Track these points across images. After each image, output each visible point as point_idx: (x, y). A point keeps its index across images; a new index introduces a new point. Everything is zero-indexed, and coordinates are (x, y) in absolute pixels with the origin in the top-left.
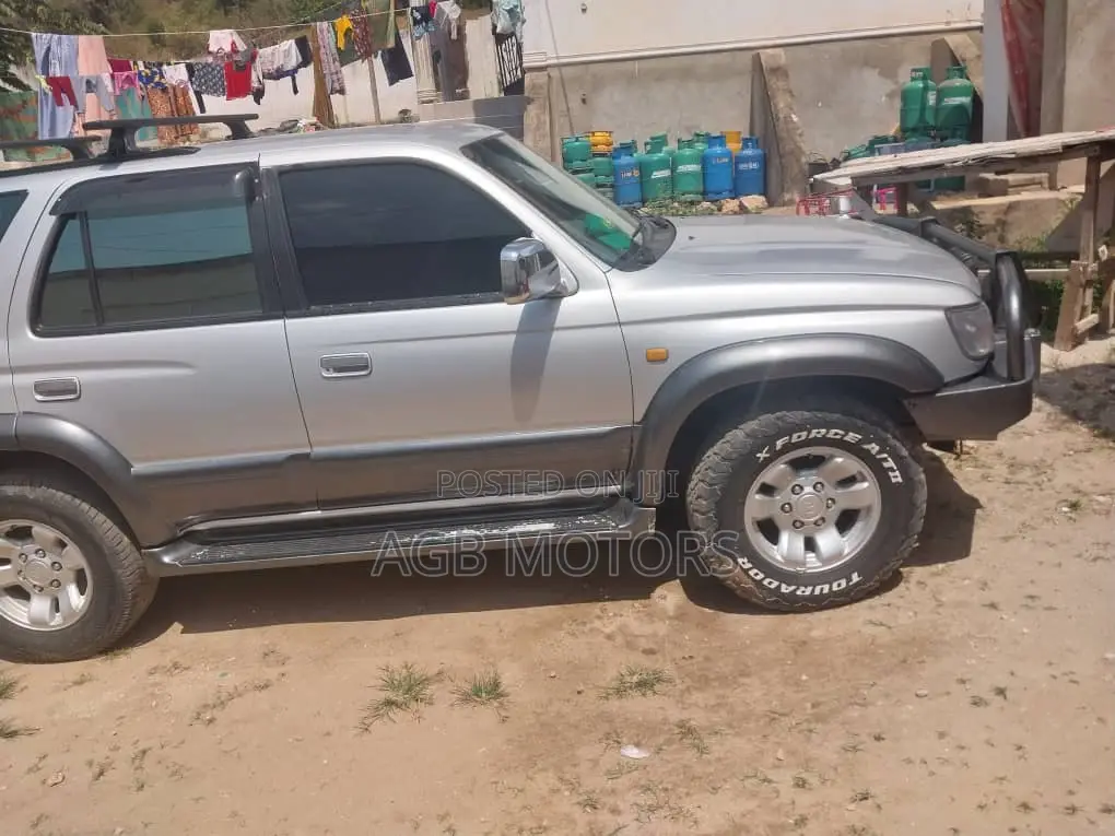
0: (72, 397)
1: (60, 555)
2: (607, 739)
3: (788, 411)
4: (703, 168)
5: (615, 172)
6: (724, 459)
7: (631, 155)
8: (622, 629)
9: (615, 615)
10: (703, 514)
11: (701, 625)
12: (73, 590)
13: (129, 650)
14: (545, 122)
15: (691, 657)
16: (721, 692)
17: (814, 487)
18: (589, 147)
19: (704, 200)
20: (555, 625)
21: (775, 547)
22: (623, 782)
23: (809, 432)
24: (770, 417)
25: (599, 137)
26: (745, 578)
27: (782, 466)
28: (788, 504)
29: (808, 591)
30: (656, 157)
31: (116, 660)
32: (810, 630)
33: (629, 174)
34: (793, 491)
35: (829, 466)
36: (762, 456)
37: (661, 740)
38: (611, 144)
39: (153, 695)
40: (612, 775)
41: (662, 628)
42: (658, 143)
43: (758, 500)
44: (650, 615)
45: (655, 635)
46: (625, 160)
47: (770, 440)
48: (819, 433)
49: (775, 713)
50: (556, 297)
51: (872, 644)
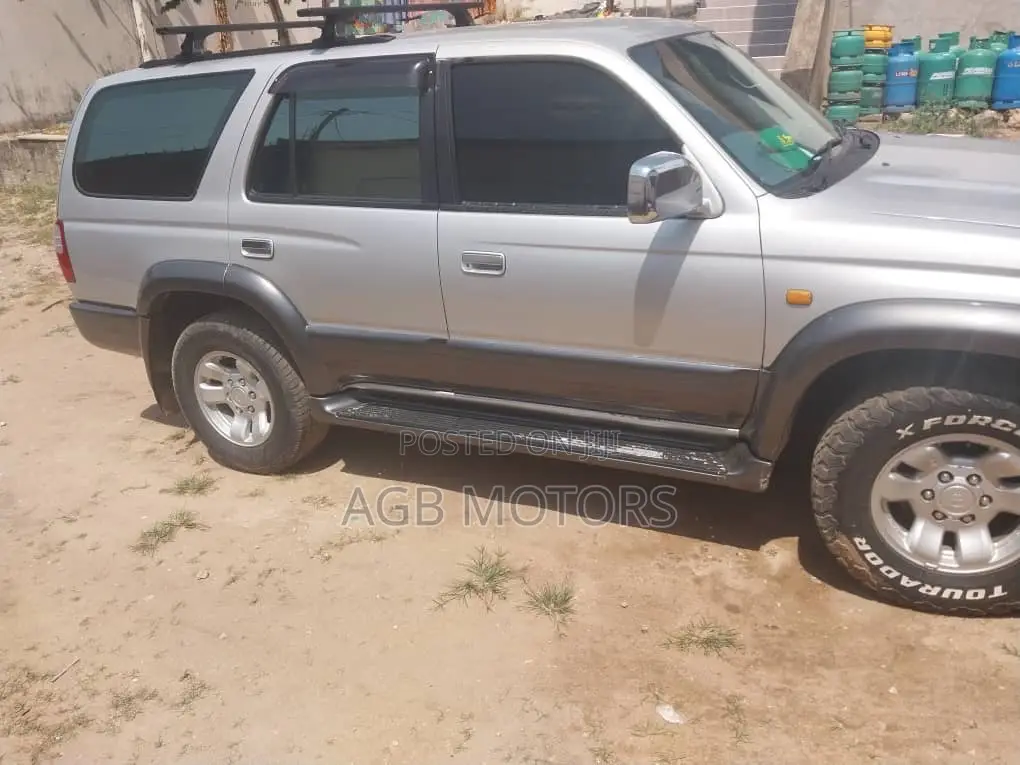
0: (267, 256)
1: (254, 386)
2: (649, 690)
3: (947, 388)
4: (996, 72)
5: (887, 70)
6: (858, 428)
7: (912, 53)
8: (715, 577)
9: (714, 559)
10: (822, 481)
11: (801, 595)
12: (263, 417)
13: (298, 476)
14: (817, 14)
15: (774, 627)
16: (789, 676)
17: (968, 479)
18: (862, 42)
19: (990, 108)
20: (647, 552)
21: (905, 534)
22: (645, 742)
23: (969, 418)
24: (923, 391)
25: (877, 32)
26: (860, 560)
27: (929, 449)
28: (931, 490)
29: (935, 591)
30: (940, 57)
31: (287, 482)
32: (927, 633)
33: (904, 74)
34: (940, 476)
35: (991, 459)
36: (903, 433)
37: (704, 708)
38: (890, 39)
39: (296, 522)
40: (638, 731)
41: (758, 586)
42: (946, 41)
43: (891, 480)
44: (751, 569)
45: (745, 592)
46: (903, 57)
47: (917, 417)
48: (981, 420)
49: (841, 721)
50: (696, 217)
51: (995, 675)
